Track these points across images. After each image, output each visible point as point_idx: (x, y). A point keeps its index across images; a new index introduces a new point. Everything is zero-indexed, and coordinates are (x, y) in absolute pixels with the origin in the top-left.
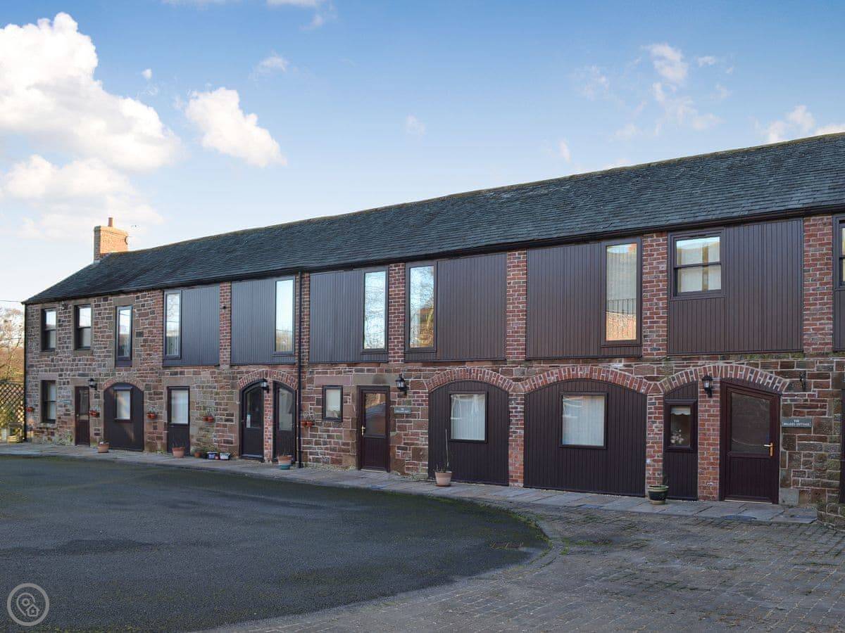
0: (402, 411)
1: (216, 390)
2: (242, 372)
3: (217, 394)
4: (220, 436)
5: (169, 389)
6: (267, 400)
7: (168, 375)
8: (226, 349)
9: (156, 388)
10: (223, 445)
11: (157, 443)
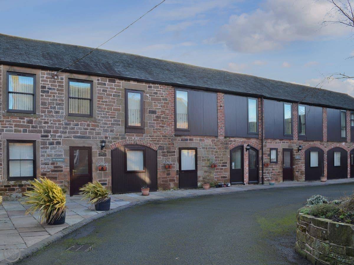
1: (215, 150)
2: (232, 141)
3: (216, 152)
4: (219, 175)
5: (180, 149)
6: (246, 155)
7: (179, 140)
8: (222, 128)
9: (169, 148)
10: (220, 179)
11: (170, 184)
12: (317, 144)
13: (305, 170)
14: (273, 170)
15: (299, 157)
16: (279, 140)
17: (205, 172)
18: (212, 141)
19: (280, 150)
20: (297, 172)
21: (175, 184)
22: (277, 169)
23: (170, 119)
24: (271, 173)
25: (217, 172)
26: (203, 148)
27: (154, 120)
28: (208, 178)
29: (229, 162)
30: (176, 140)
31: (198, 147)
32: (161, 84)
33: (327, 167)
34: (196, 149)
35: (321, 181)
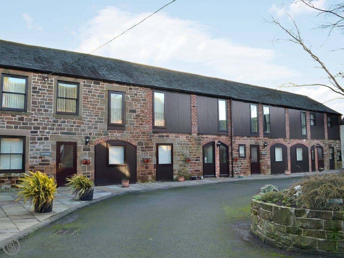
0: (264, 153)
1: (190, 146)
2: (204, 138)
4: (192, 168)
5: (158, 145)
6: (217, 150)
7: (157, 137)
8: (195, 126)
9: (148, 144)
10: (194, 172)
11: (148, 177)
12: (281, 141)
13: (271, 164)
14: (242, 164)
15: (265, 152)
16: (246, 137)
17: (180, 166)
18: (186, 137)
19: (248, 146)
20: (263, 166)
21: (153, 177)
22: (246, 163)
23: (148, 118)
24: (240, 166)
25: (191, 166)
26: (178, 144)
27: (134, 118)
28: (183, 171)
29: (201, 156)
30: (153, 136)
31: (173, 143)
32: (141, 86)
33: (291, 162)
34: (172, 145)
35: (285, 175)
